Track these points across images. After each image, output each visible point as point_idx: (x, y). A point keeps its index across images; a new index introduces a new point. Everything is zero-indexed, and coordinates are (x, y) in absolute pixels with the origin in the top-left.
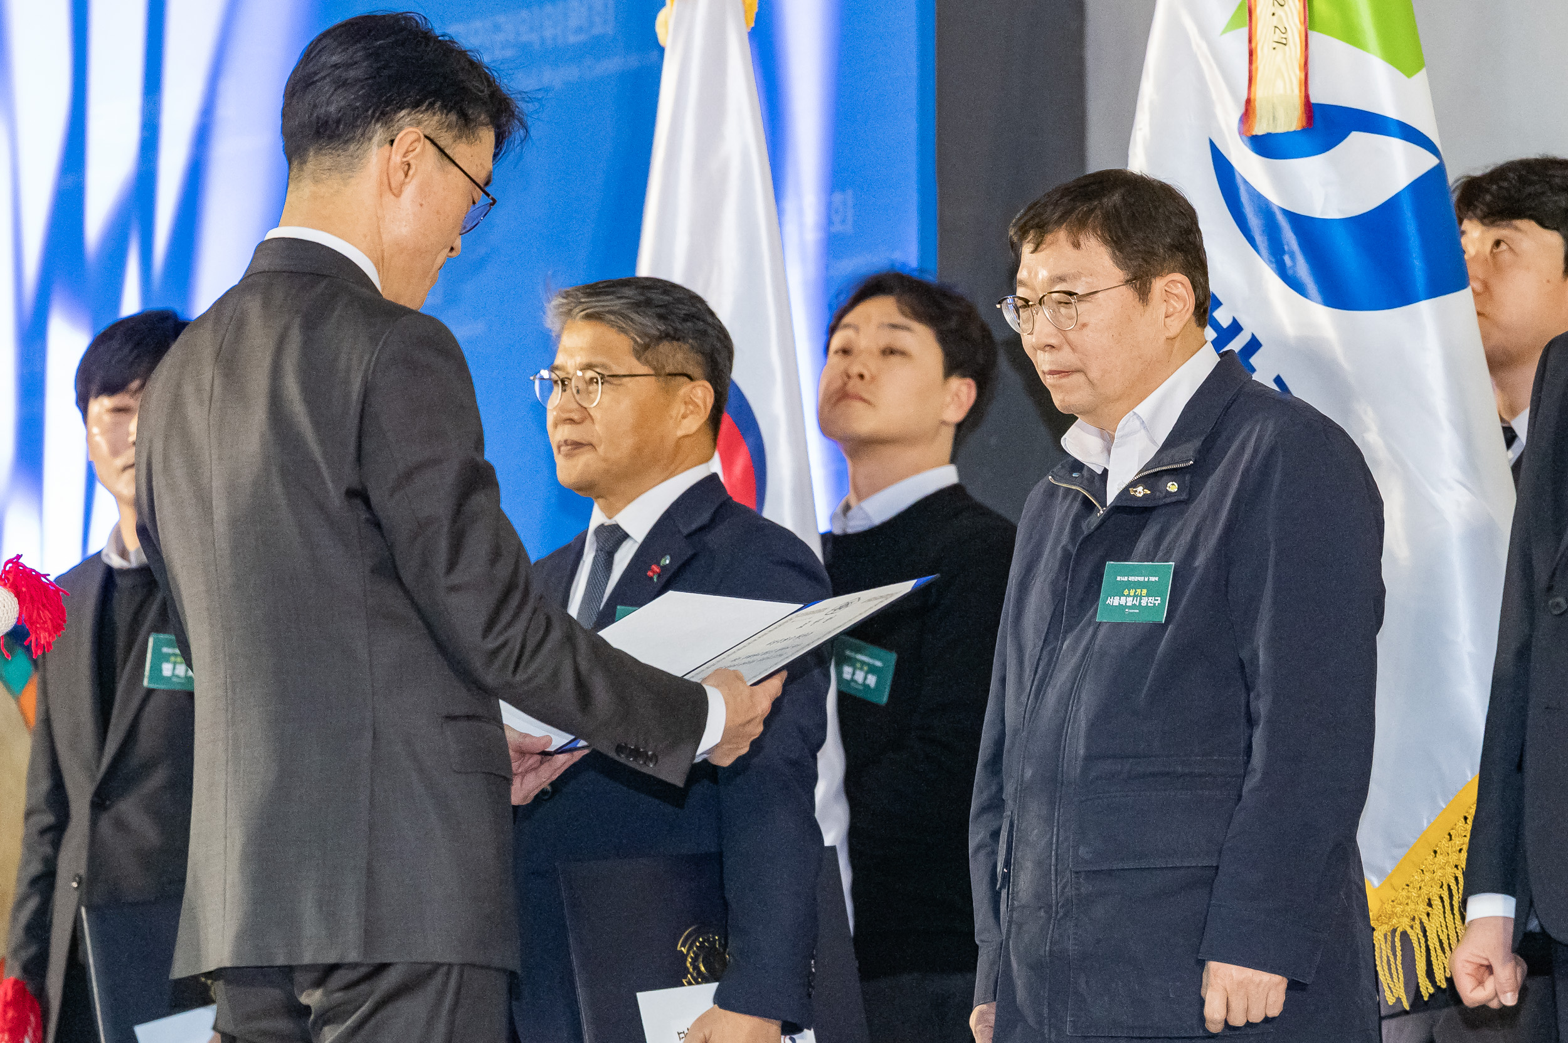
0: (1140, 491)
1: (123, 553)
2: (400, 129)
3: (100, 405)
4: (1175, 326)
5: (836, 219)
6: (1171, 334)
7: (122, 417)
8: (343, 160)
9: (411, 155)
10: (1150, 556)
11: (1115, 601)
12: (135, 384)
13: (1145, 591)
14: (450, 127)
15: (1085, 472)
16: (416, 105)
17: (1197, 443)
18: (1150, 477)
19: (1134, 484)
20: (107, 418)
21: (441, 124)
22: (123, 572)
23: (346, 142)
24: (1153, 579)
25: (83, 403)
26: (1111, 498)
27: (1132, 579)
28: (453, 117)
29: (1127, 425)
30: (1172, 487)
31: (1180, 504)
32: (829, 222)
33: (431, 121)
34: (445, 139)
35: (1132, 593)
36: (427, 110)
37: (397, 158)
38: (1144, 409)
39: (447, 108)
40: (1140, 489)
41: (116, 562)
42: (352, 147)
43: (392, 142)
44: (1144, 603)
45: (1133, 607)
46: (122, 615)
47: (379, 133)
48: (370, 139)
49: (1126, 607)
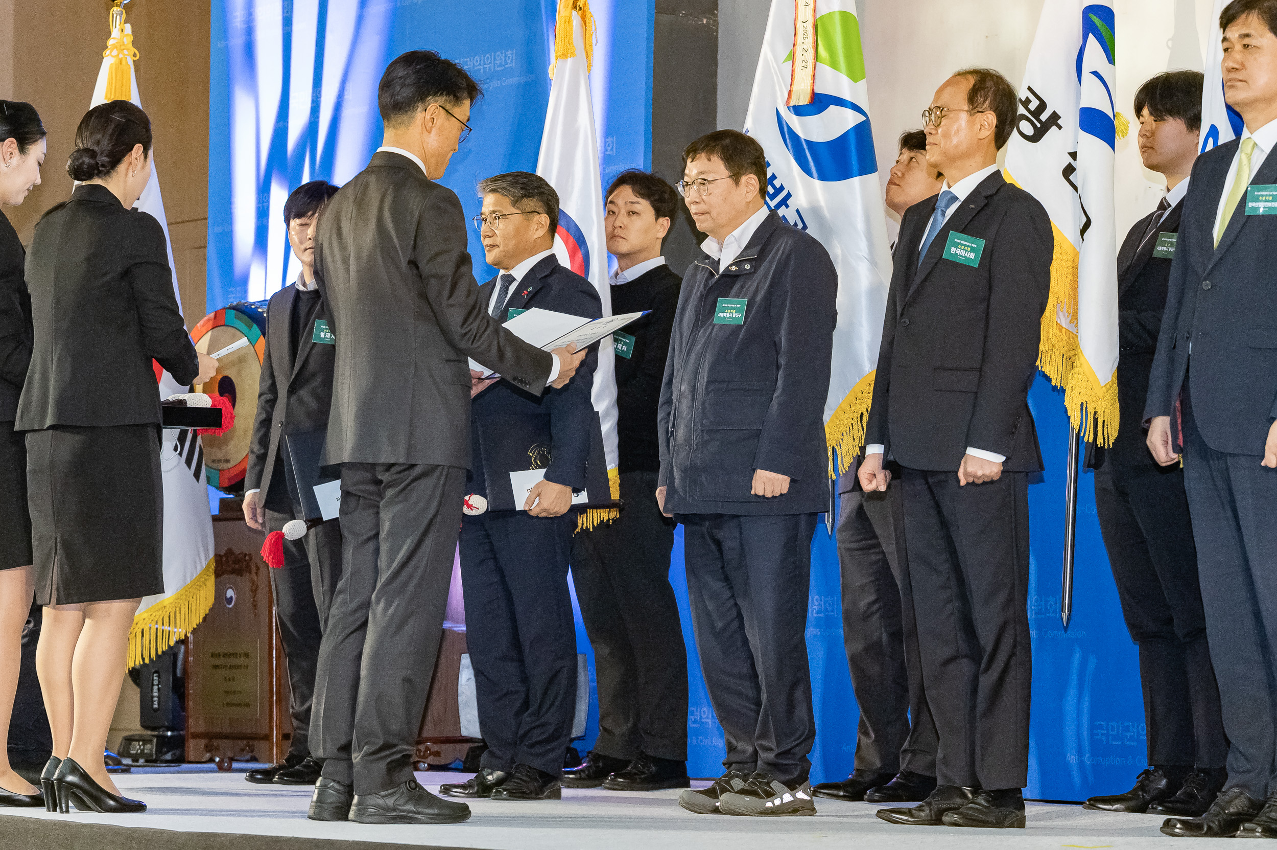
0: (734, 268)
1: (304, 285)
2: (429, 104)
3: (295, 223)
4: (750, 197)
5: (609, 149)
6: (748, 200)
7: (304, 228)
8: (405, 118)
9: (434, 115)
10: (737, 296)
11: (721, 315)
12: (310, 213)
13: (734, 311)
14: (450, 102)
15: (711, 260)
16: (435, 94)
17: (759, 248)
18: (738, 262)
19: (731, 265)
20: (297, 228)
21: (446, 101)
22: (303, 292)
23: (406, 111)
24: (738, 306)
25: (287, 221)
26: (721, 271)
27: (729, 305)
28: (451, 97)
29: (729, 239)
30: (747, 267)
31: (750, 274)
32: (605, 150)
33: (442, 100)
34: (448, 107)
35: (729, 311)
36: (440, 95)
37: (428, 117)
38: (736, 233)
39: (448, 94)
40: (734, 267)
41: (301, 288)
42: (409, 113)
43: (426, 110)
44: (734, 316)
45: (730, 317)
46: (303, 309)
47: (420, 107)
48: (416, 110)
49: (726, 317)
